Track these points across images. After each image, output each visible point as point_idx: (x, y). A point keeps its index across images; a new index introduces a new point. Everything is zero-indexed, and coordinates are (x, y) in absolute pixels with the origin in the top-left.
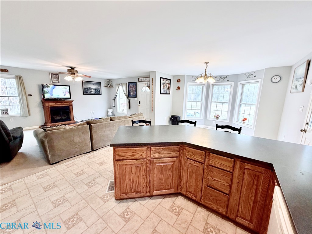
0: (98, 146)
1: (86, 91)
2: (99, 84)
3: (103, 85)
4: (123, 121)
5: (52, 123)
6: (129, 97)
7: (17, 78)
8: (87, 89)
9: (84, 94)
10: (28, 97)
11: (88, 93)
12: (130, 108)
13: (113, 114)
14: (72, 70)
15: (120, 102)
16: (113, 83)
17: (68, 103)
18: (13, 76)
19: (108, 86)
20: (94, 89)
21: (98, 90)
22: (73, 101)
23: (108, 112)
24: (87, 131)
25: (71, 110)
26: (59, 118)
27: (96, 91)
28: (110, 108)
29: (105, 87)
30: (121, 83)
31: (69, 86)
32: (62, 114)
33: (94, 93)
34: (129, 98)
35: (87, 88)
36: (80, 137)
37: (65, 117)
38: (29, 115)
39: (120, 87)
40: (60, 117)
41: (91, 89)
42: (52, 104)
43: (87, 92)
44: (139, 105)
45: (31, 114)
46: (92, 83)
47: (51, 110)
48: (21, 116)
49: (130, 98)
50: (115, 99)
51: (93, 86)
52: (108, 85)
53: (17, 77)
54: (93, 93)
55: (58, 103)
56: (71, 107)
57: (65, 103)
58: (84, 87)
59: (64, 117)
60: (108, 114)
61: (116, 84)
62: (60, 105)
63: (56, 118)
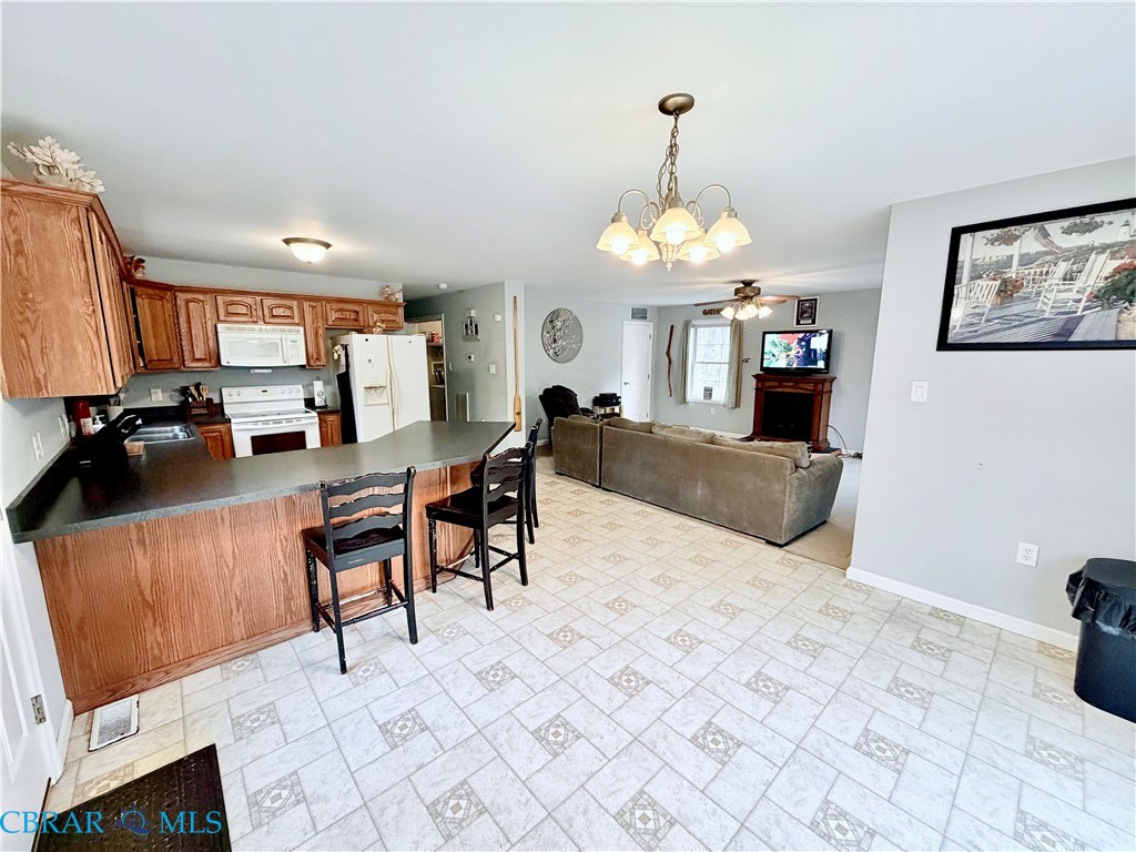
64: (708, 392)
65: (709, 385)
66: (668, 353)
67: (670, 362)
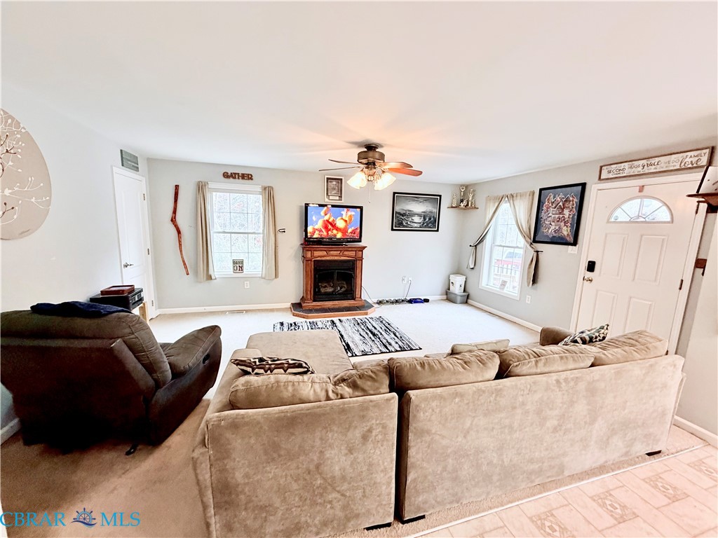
0: (425, 502)
1: (399, 222)
2: (436, 199)
3: (445, 203)
4: (566, 380)
5: (314, 301)
6: (535, 241)
7: (265, 193)
8: (403, 215)
9: (392, 230)
10: (280, 235)
11: (404, 226)
12: (535, 281)
13: (464, 291)
14: (371, 154)
15: (495, 257)
16: (476, 197)
17: (353, 254)
18: (259, 189)
19: (462, 205)
20: (419, 215)
21: (430, 219)
22: (364, 248)
23: (449, 284)
24: (384, 427)
25: (358, 271)
26: (330, 290)
27: (425, 219)
28: (458, 272)
29: (452, 207)
30: (509, 193)
31: (361, 208)
32: (338, 280)
33: (418, 225)
34: (536, 245)
35: (402, 212)
36: (350, 451)
37: (343, 289)
38: (276, 276)
39: (505, 206)
40: (333, 287)
41: (412, 214)
42: (320, 254)
43: (400, 224)
44: (589, 275)
45: (279, 275)
46: (416, 196)
47: (315, 269)
48: (262, 278)
49: (540, 247)
50: (478, 247)
51: (418, 208)
52: (462, 201)
53: (265, 189)
54: (416, 225)
55: (332, 252)
56: (358, 263)
57: (346, 253)
58: (397, 209)
59: (341, 288)
60: (449, 289)
61: (489, 199)
62: (336, 258)
63: (323, 290)
64: (238, 265)
65: (237, 257)
66: (173, 220)
67: (179, 232)
